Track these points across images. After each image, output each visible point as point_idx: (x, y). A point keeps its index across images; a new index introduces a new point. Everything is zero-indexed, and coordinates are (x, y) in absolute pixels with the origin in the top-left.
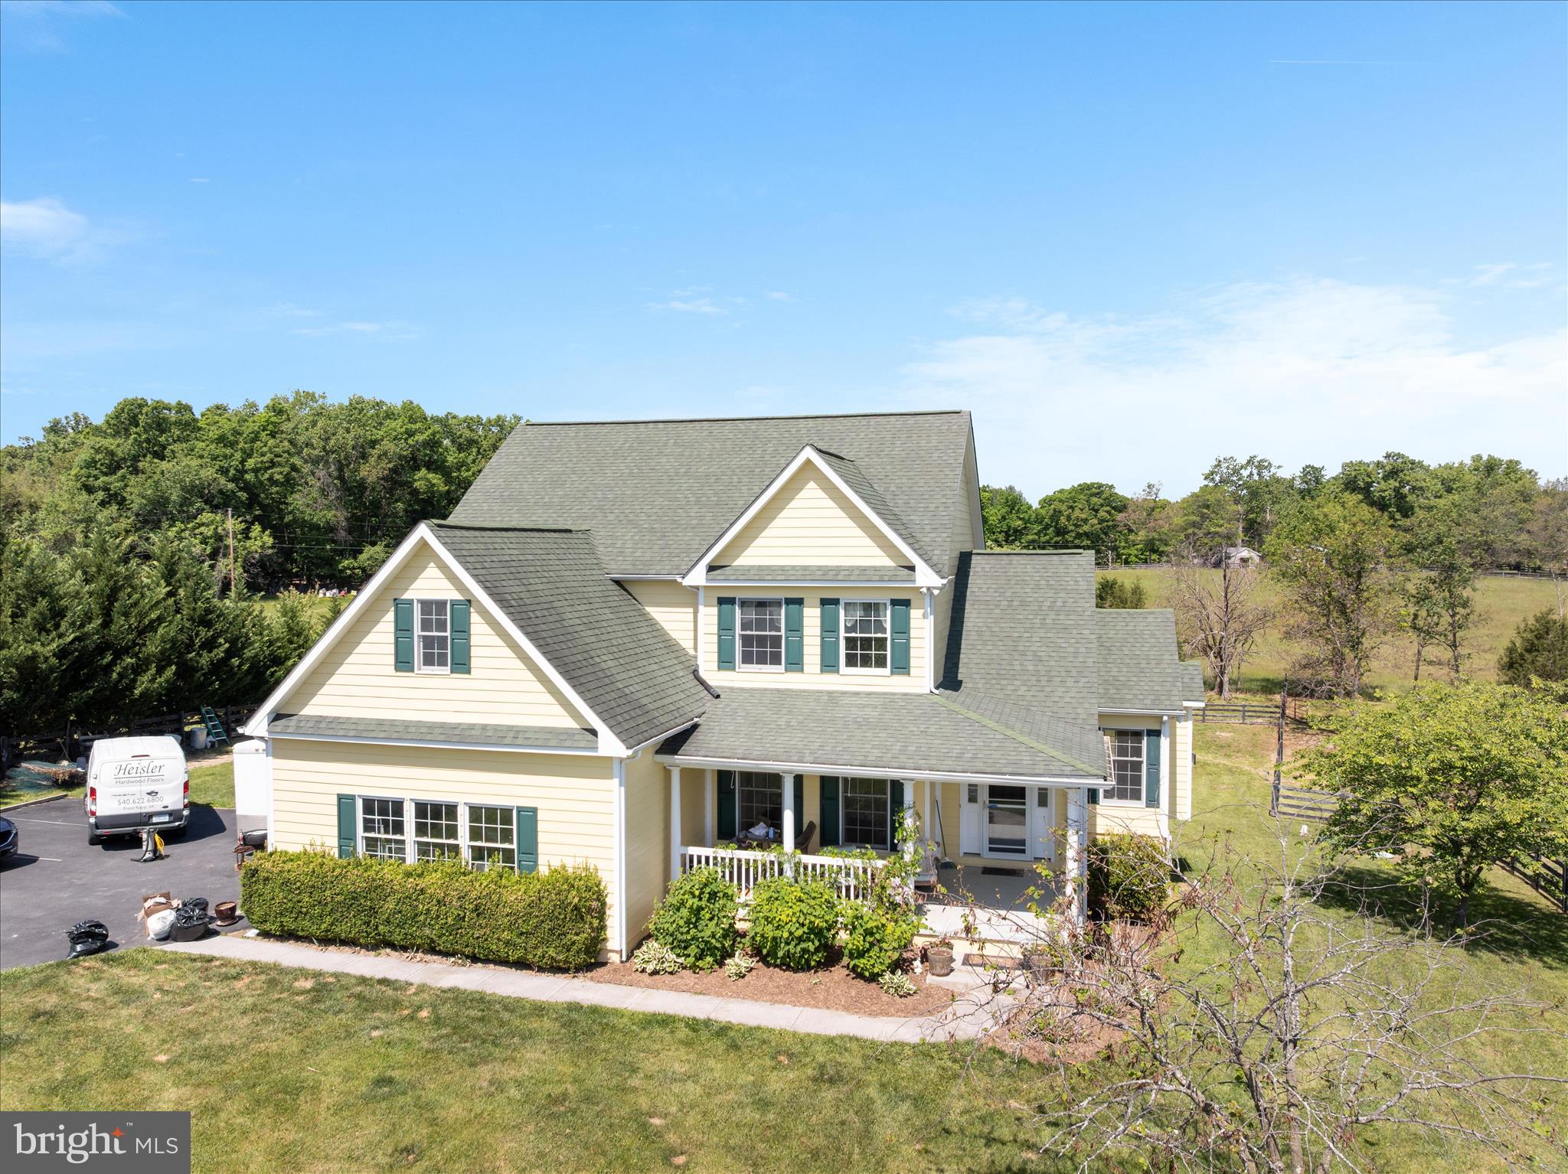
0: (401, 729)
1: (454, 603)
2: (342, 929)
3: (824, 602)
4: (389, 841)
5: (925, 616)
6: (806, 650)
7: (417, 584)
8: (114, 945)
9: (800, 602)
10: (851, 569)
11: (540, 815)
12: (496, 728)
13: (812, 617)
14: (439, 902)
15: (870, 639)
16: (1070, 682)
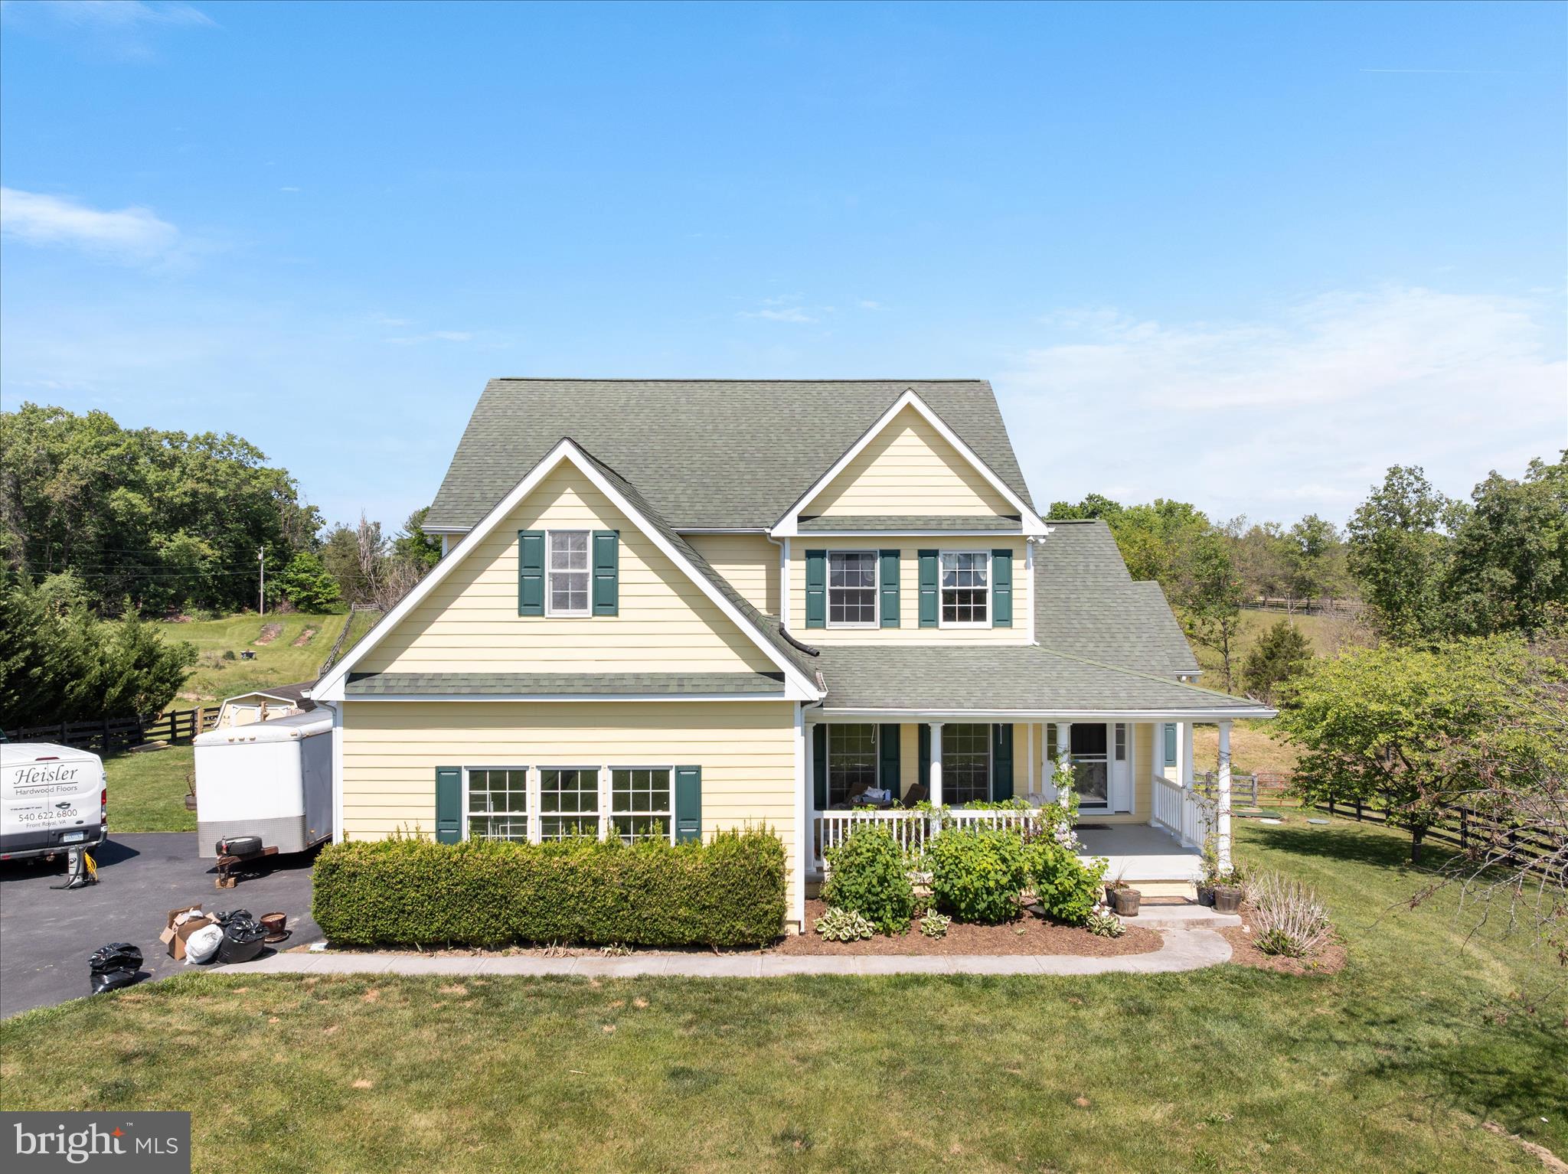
0: (531, 683)
1: (597, 535)
2: (461, 927)
3: (922, 554)
4: (503, 819)
5: (1027, 567)
6: (903, 604)
7: (549, 513)
8: (148, 975)
9: (896, 554)
10: (953, 519)
11: (705, 774)
12: (652, 677)
13: (909, 570)
14: (595, 881)
15: (969, 592)
16: (1133, 638)
